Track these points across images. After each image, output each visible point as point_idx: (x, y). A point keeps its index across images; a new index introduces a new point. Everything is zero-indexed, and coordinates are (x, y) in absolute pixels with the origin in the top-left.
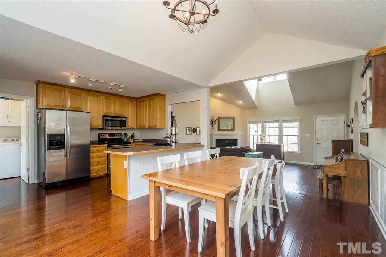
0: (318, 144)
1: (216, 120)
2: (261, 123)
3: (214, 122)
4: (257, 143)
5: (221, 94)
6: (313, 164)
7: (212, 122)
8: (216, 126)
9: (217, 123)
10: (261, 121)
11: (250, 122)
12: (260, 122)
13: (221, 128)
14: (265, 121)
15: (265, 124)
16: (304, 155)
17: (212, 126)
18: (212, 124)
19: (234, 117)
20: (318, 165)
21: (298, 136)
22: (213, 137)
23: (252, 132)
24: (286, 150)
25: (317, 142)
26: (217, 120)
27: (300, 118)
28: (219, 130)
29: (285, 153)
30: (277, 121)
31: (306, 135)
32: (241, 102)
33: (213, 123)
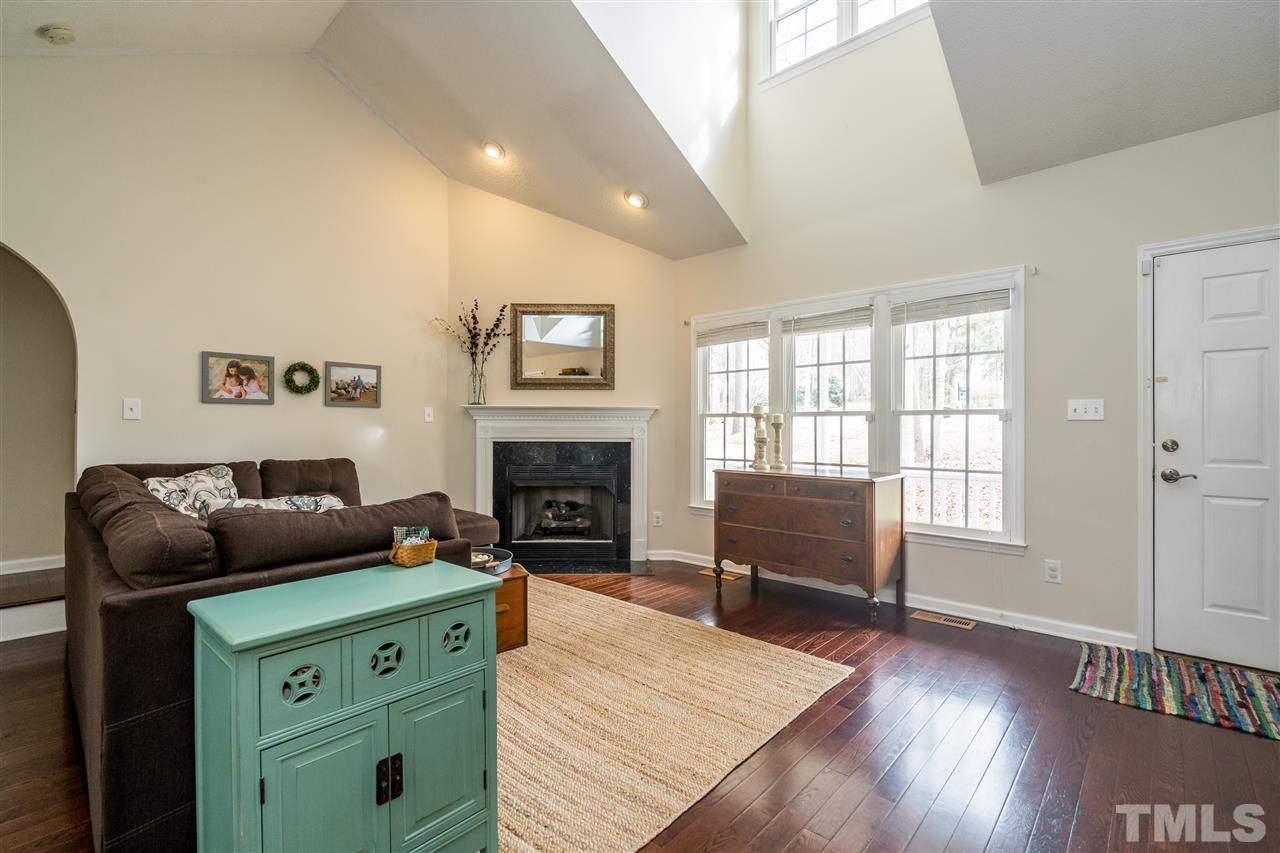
0: (1171, 478)
1: (496, 326)
2: (764, 334)
3: (483, 334)
4: (719, 466)
5: (502, 151)
6: (1126, 640)
7: (474, 336)
8: (497, 363)
9: (504, 345)
10: (765, 324)
11: (706, 337)
12: (755, 328)
13: (530, 372)
14: (786, 323)
15: (786, 338)
16: (1051, 562)
17: (474, 361)
18: (475, 345)
19: (613, 306)
20: (1170, 657)
21: (1006, 417)
22: (479, 424)
23: (717, 393)
24: (916, 517)
25: (1167, 462)
26: (506, 326)
27: (1020, 277)
28: (518, 383)
29: (909, 538)
30: (861, 314)
31: (1072, 403)
32: (635, 202)
33: (481, 341)
